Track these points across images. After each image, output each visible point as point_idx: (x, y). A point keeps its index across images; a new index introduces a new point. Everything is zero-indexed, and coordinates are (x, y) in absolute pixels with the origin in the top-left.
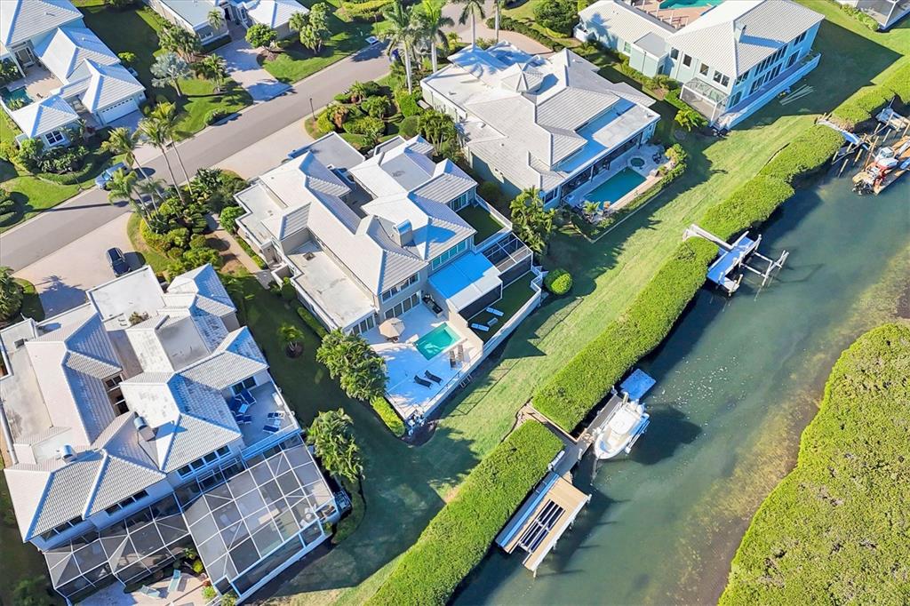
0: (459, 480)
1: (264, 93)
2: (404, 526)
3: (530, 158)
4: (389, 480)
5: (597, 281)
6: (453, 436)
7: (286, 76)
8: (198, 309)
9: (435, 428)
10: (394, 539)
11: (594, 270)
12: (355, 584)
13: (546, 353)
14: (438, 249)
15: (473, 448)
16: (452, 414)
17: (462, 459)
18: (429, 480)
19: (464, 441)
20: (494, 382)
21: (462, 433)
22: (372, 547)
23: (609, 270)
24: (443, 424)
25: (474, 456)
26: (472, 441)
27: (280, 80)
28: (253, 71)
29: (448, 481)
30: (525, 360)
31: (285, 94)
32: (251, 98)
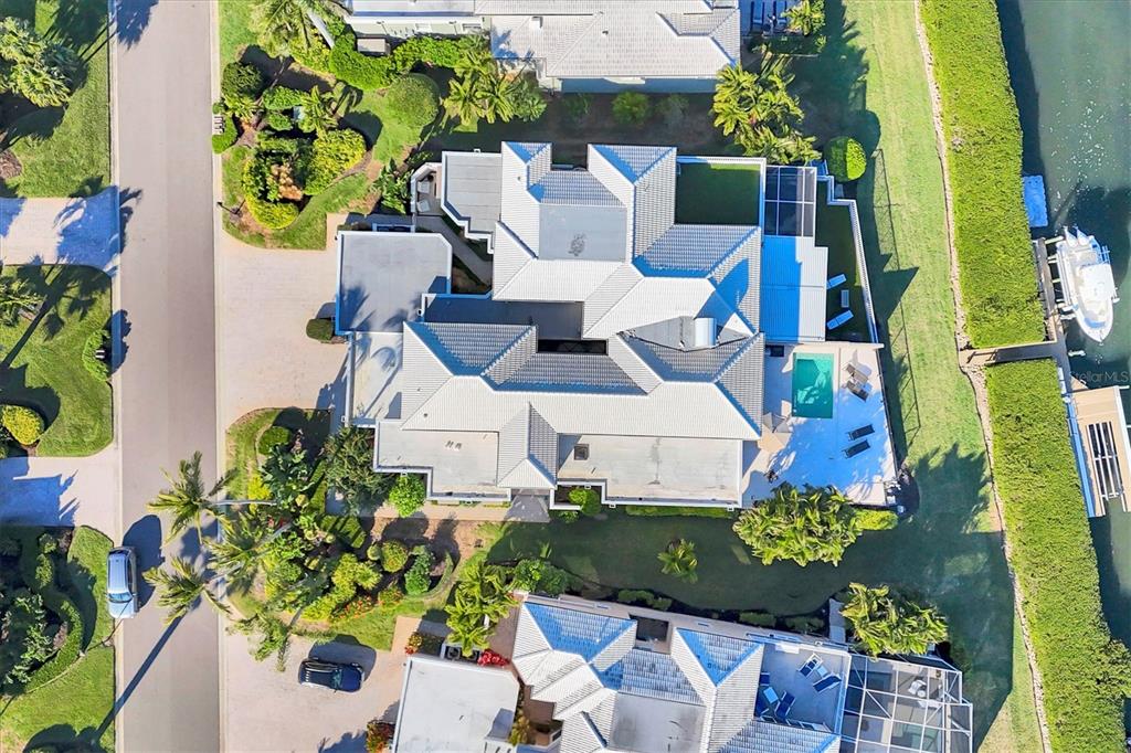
0: (985, 500)
1: (98, 243)
2: (989, 595)
3: (667, 21)
4: (930, 572)
5: (870, 106)
6: (934, 462)
7: (80, 178)
8: (606, 673)
9: (909, 475)
10: (993, 613)
11: (852, 95)
12: (1010, 688)
13: (916, 265)
14: (751, 302)
15: (962, 453)
16: (908, 443)
17: (966, 474)
18: (961, 529)
19: (947, 456)
20: (906, 361)
21: (937, 450)
22: (986, 644)
23: (867, 77)
24: (913, 462)
25: (972, 459)
26: (955, 447)
27: (80, 194)
28: (16, 219)
29: (978, 510)
30: (905, 299)
31: (129, 211)
32: (94, 270)
